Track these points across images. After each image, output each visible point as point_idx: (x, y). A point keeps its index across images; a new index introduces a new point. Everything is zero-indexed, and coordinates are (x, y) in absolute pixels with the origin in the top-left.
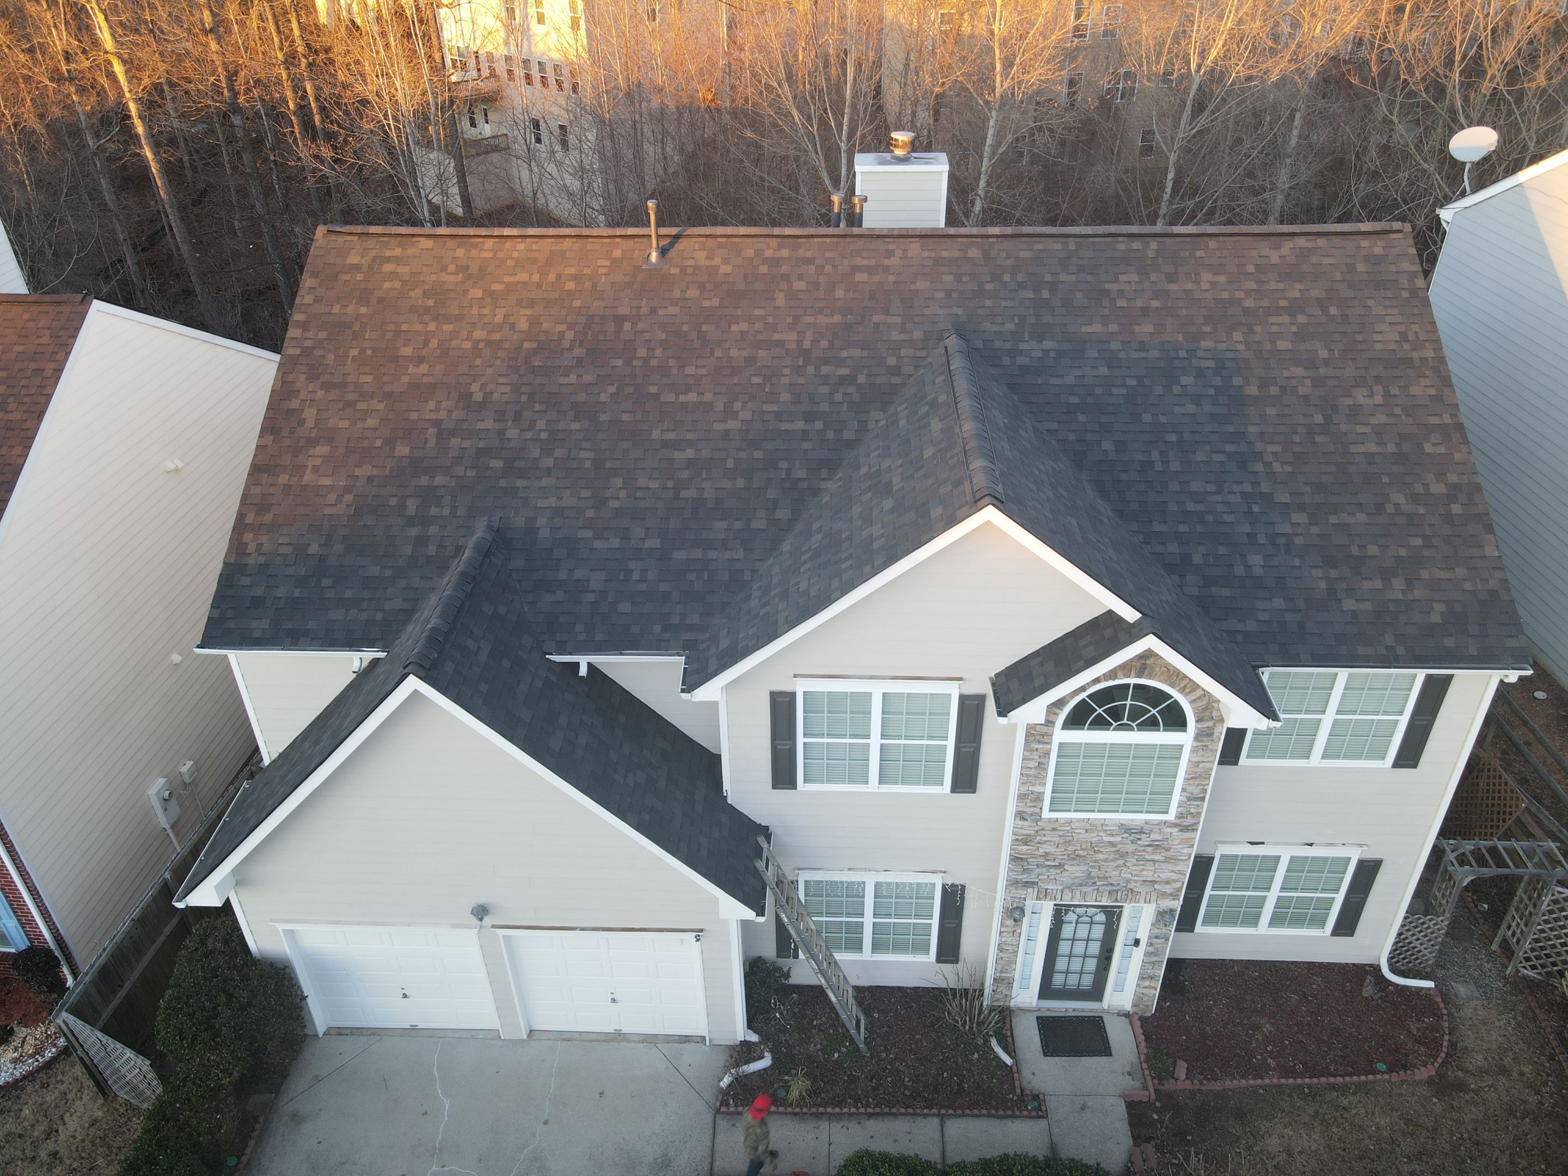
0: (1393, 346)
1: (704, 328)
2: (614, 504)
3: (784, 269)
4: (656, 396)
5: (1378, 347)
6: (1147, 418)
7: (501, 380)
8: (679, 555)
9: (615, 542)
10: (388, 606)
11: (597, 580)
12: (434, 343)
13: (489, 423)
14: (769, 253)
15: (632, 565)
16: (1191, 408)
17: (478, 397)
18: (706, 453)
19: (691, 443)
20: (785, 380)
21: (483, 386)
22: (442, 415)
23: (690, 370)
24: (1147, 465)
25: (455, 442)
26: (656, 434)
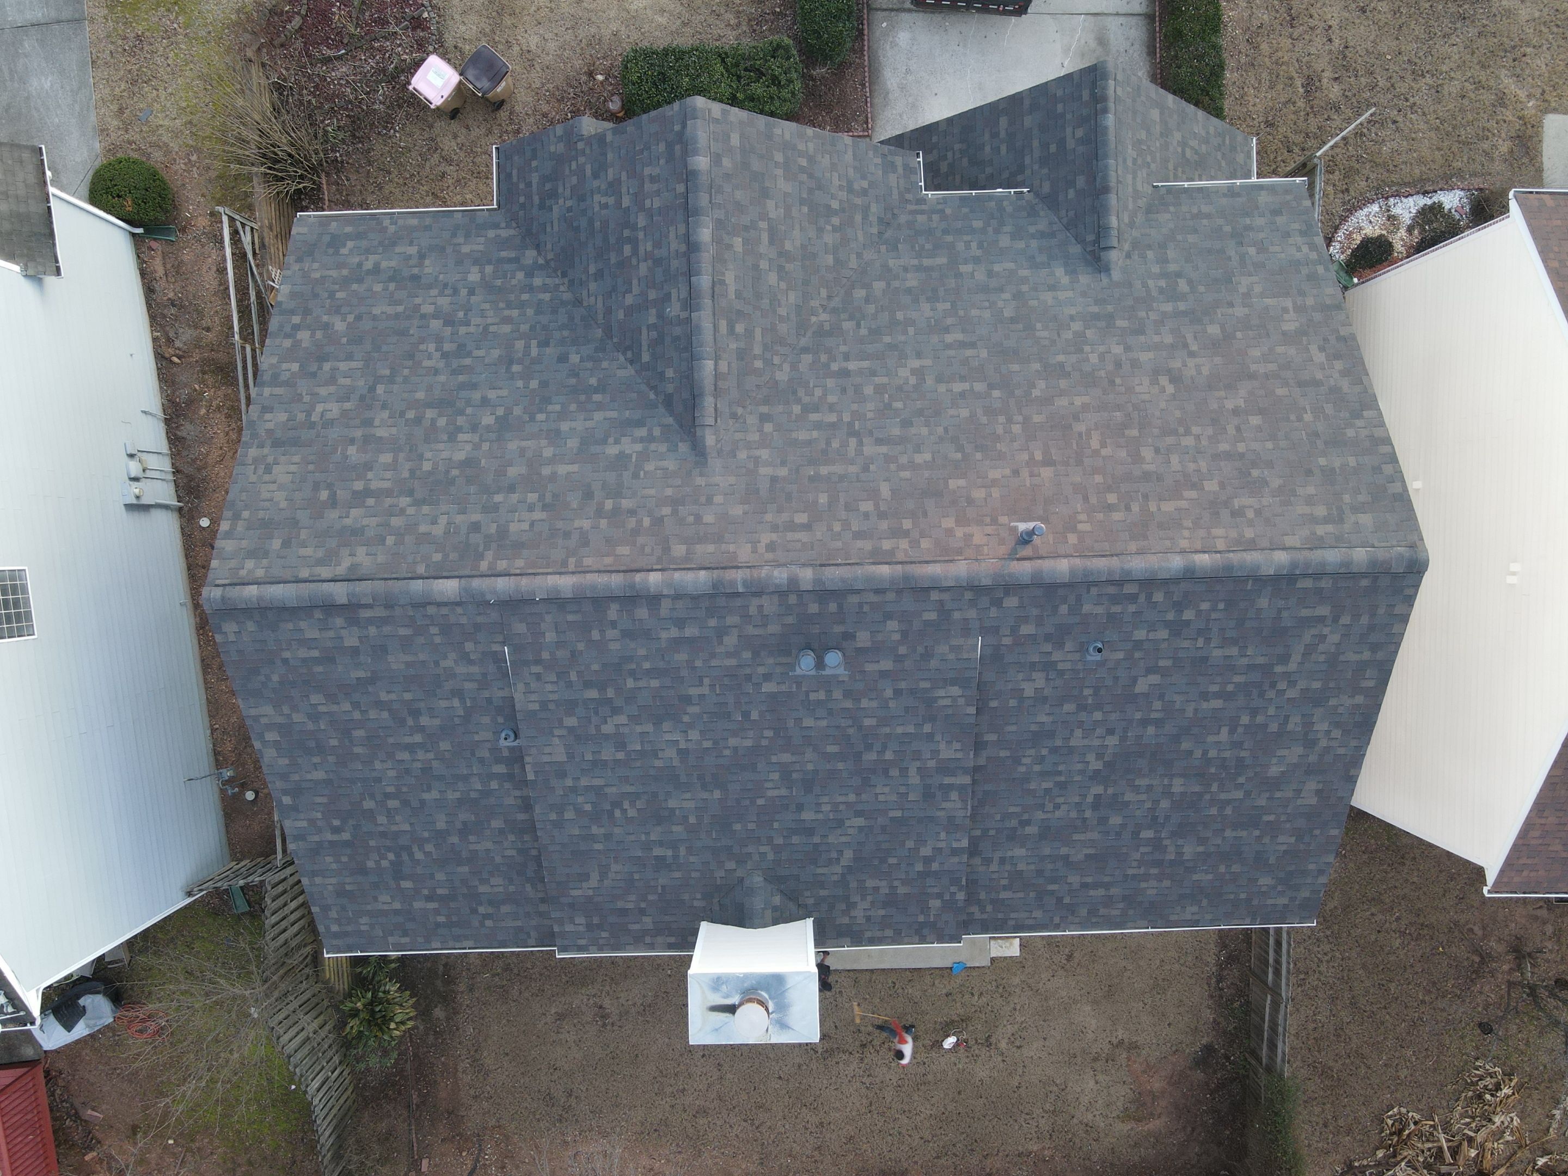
0: (283, 459)
1: (959, 456)
2: (1007, 296)
3: (884, 525)
4: (991, 387)
5: (296, 459)
6: (534, 384)
7: (1146, 397)
8: (942, 260)
9: (997, 268)
10: (1168, 216)
11: (1005, 241)
12: (1231, 430)
13: (1145, 357)
14: (904, 544)
15: (979, 253)
16: (492, 395)
17: (1164, 380)
18: (935, 339)
19: (949, 346)
20: (870, 406)
21: (1163, 390)
22: (1191, 362)
23: (964, 413)
24: (544, 344)
25: (1169, 339)
26: (984, 354)
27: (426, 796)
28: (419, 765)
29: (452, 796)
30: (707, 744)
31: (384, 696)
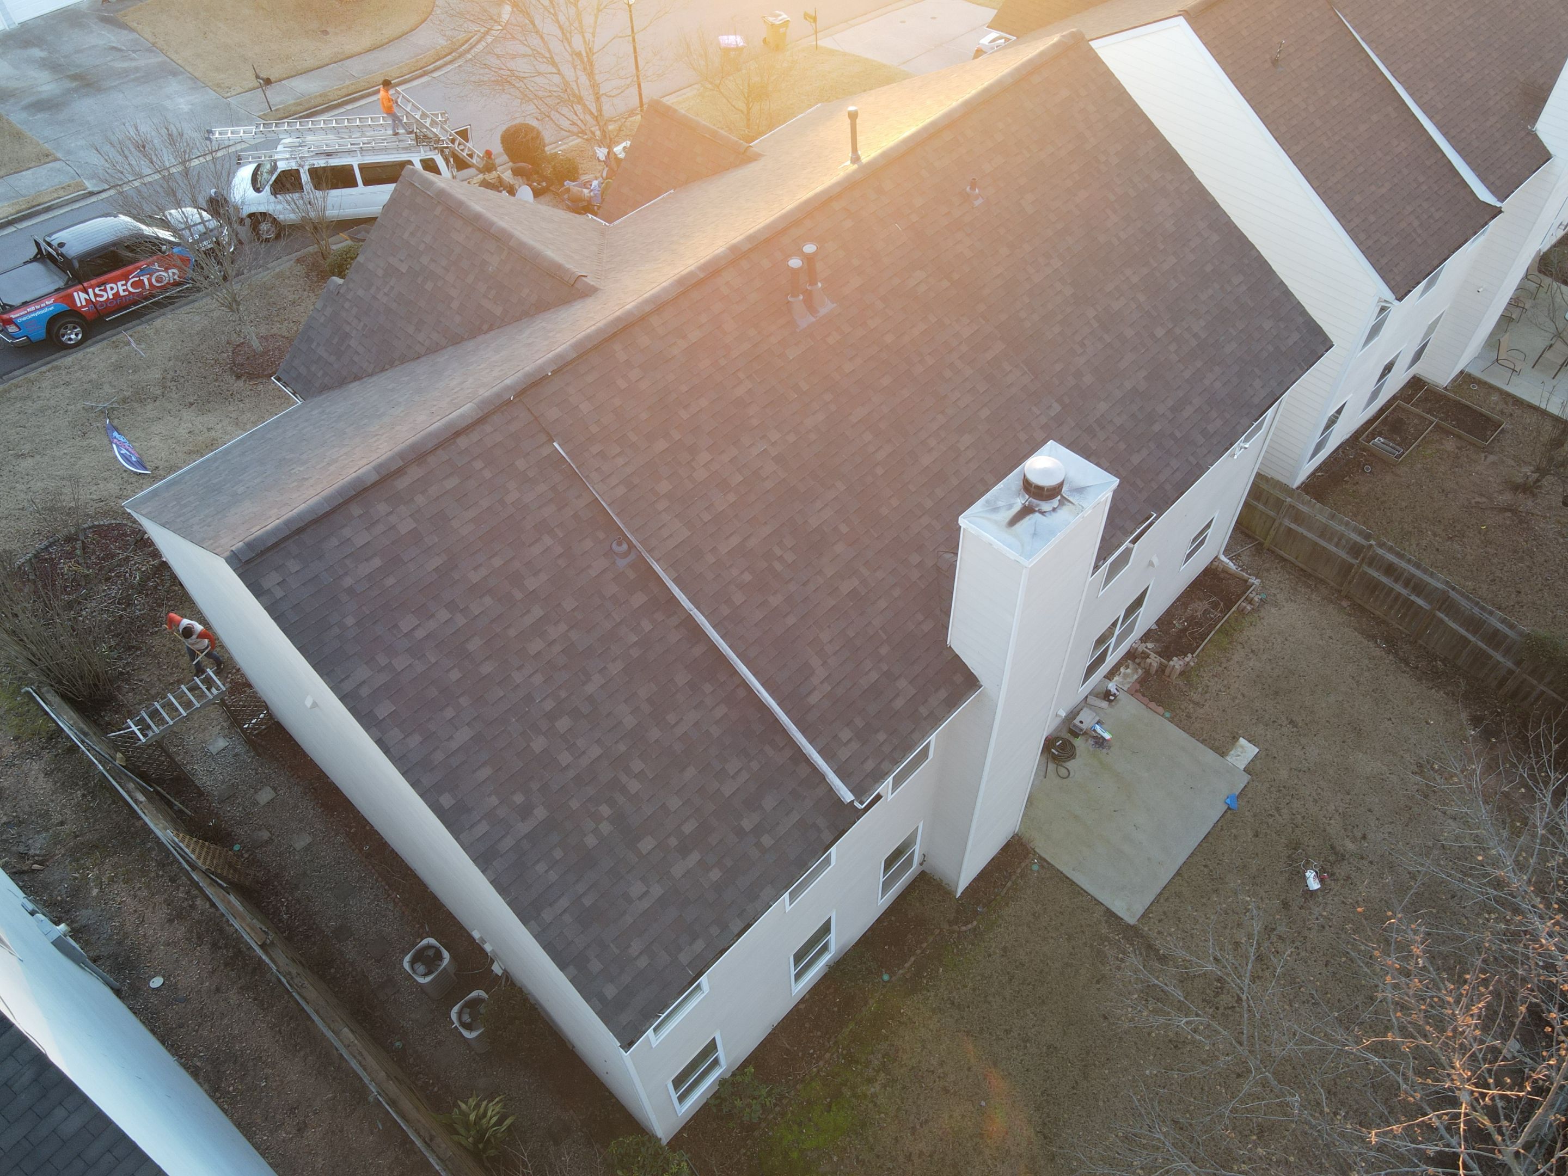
27: (590, 688)
28: (557, 648)
29: (615, 668)
30: (792, 438)
31: (475, 577)
